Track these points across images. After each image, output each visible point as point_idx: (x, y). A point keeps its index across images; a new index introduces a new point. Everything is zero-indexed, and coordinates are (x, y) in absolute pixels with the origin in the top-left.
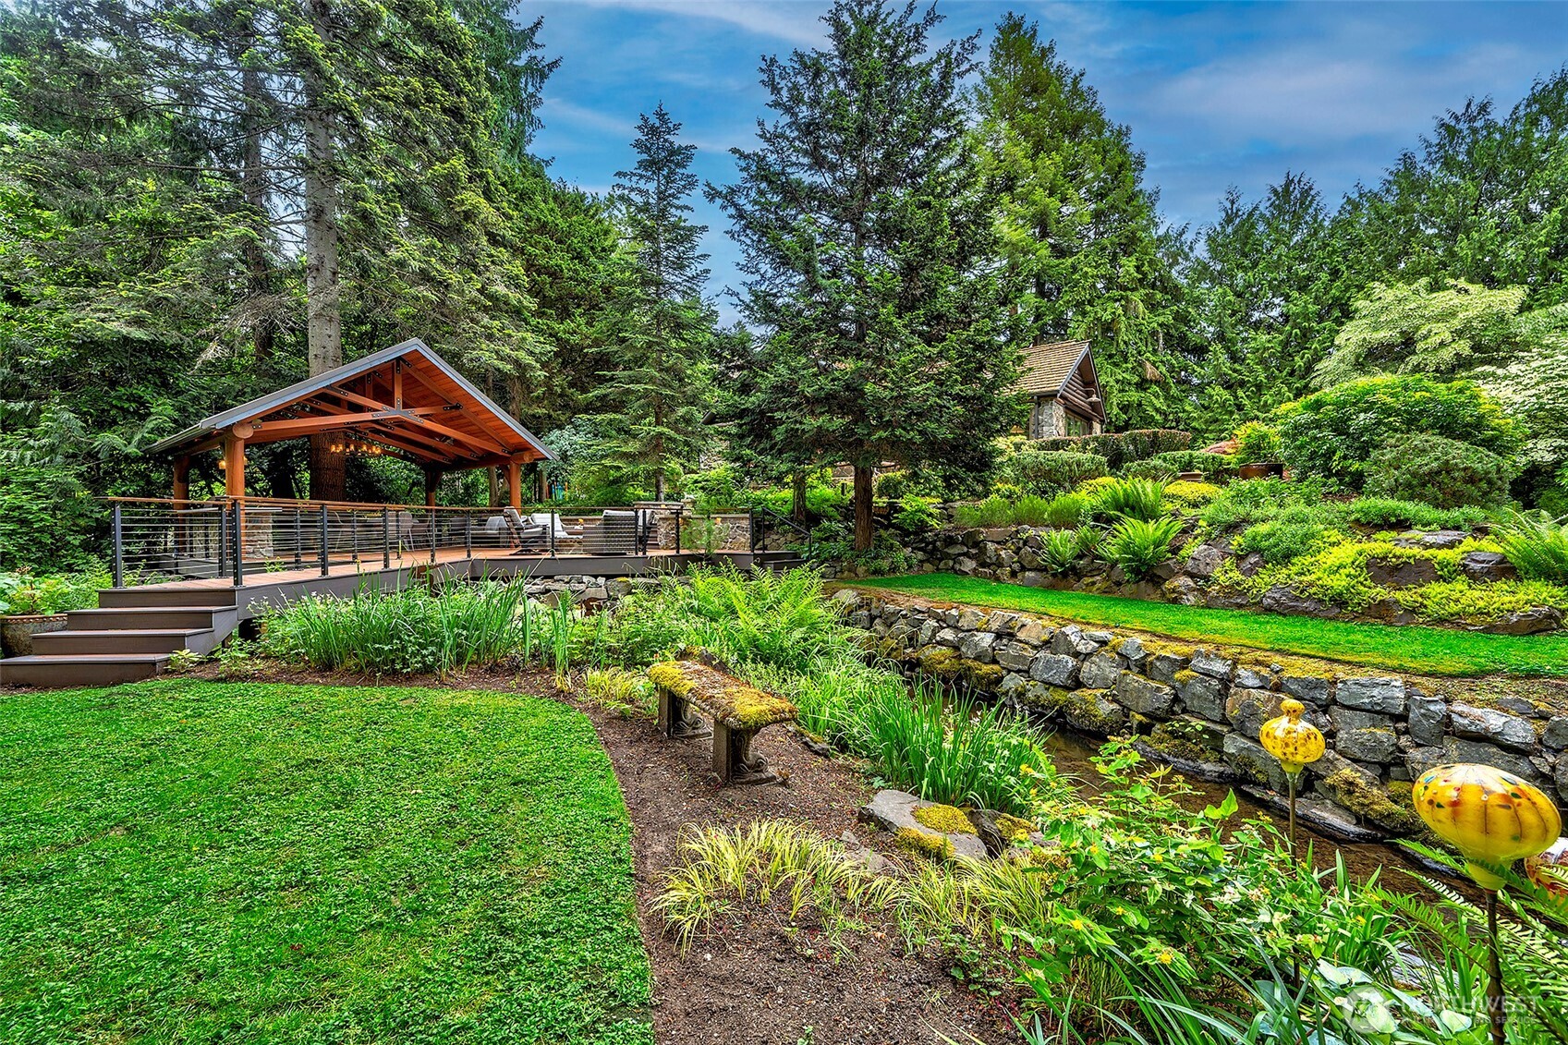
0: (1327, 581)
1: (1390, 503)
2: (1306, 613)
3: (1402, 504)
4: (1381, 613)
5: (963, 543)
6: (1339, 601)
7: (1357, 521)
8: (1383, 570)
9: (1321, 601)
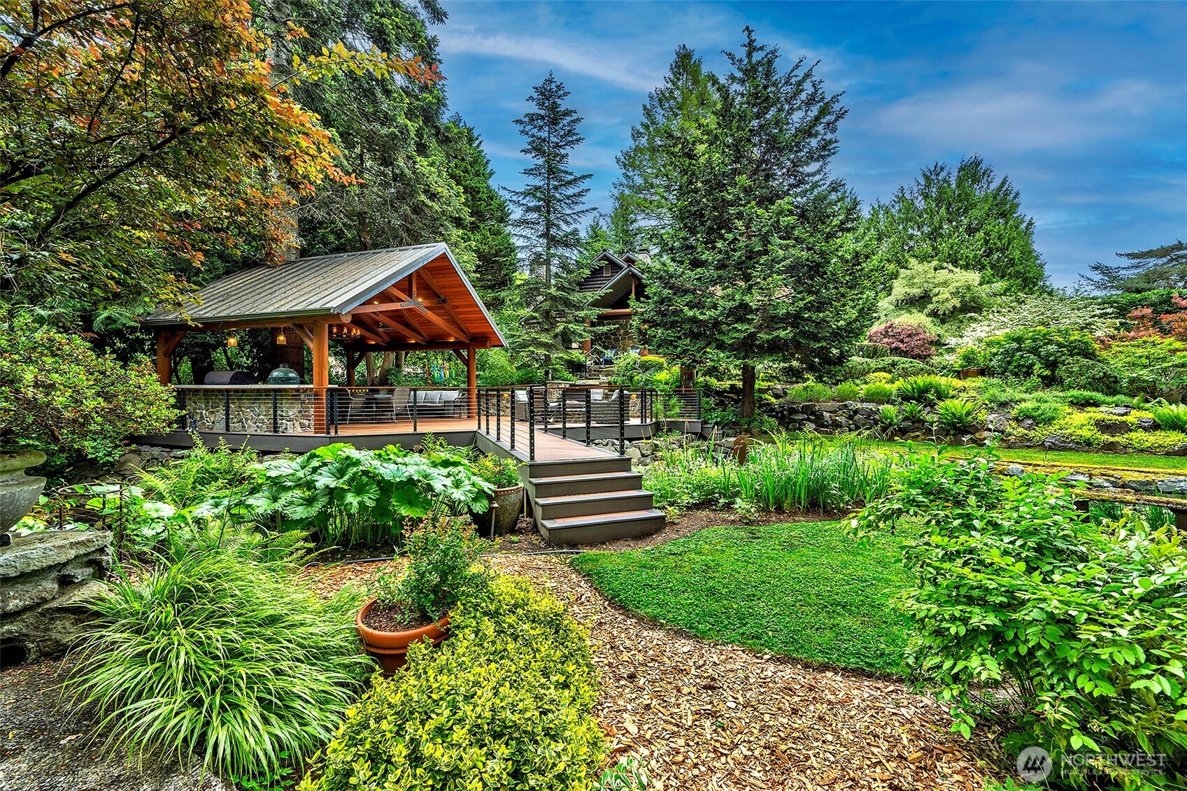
0: (1079, 432)
1: (1087, 393)
2: (1071, 449)
3: (1094, 393)
4: (1110, 448)
5: (802, 412)
6: (1088, 443)
7: (1071, 402)
8: (1103, 426)
9: (1077, 443)
